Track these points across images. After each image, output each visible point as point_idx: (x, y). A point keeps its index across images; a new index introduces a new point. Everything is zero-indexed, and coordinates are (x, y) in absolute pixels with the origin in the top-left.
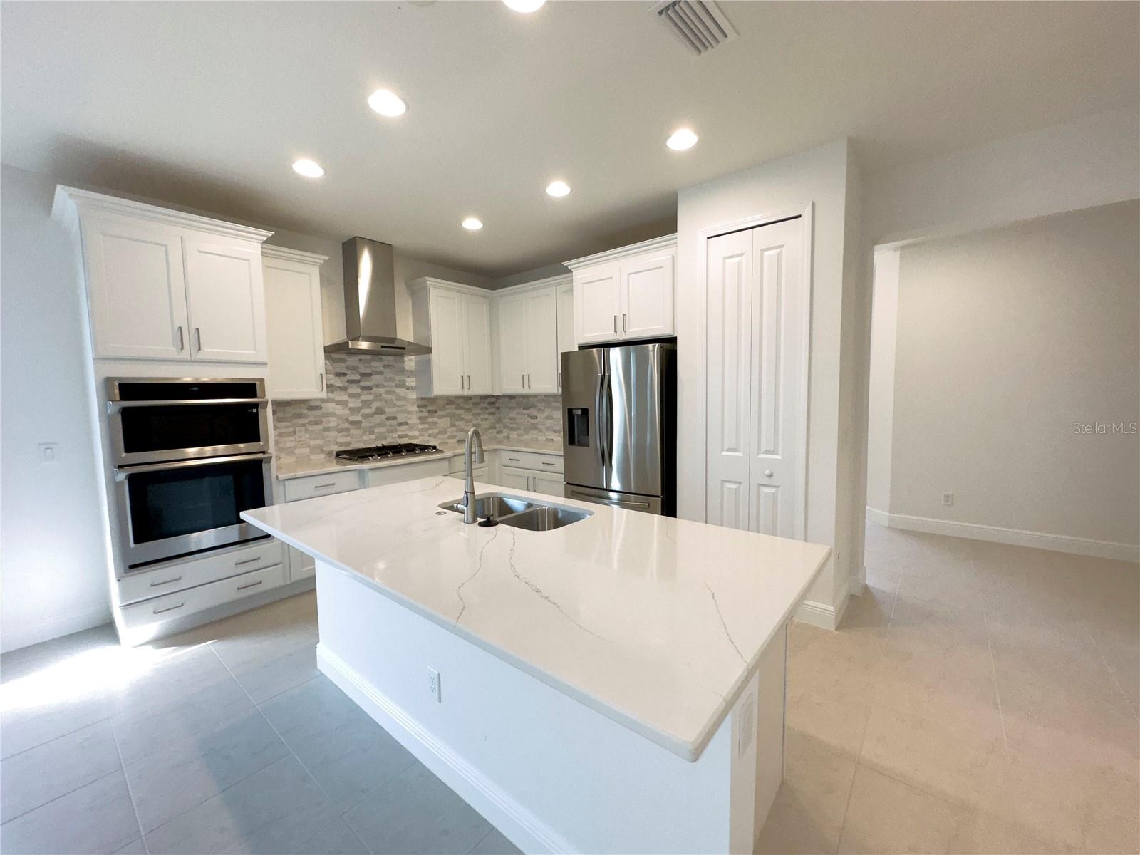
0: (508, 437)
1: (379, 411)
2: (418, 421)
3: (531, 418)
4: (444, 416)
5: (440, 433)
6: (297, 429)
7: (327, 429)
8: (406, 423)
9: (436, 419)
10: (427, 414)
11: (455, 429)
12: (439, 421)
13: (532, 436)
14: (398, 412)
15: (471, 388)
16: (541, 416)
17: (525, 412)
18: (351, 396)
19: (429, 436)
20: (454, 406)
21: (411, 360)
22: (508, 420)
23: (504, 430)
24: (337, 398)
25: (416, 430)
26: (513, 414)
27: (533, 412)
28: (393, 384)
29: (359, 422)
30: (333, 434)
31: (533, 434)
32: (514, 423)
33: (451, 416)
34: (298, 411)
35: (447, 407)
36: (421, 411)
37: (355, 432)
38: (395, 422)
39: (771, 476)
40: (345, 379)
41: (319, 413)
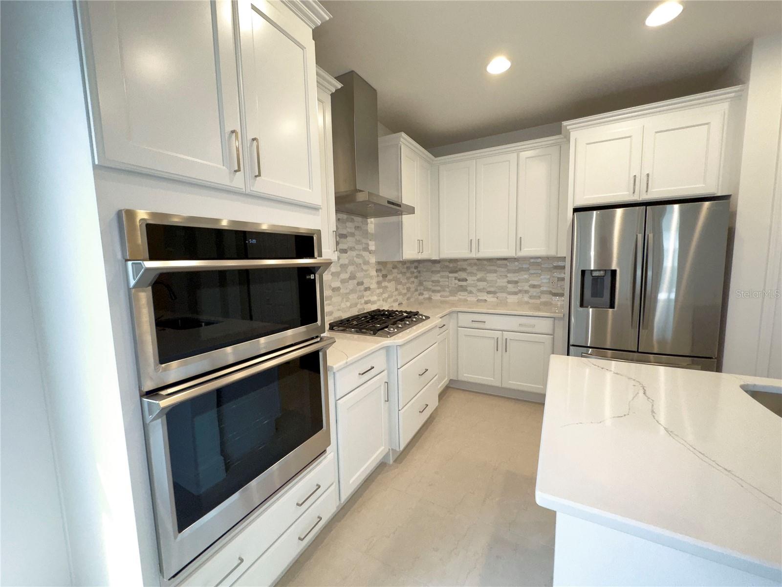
0: (430, 299)
1: (353, 276)
2: (376, 286)
3: (459, 280)
4: (391, 280)
5: (389, 297)
8: (369, 288)
9: (387, 284)
10: (381, 278)
13: (460, 297)
14: (364, 276)
15: (423, 252)
16: (471, 280)
17: (451, 275)
19: (384, 298)
20: (397, 271)
21: (371, 222)
22: (431, 283)
23: (425, 293)
25: (375, 294)
26: (436, 277)
27: (462, 275)
28: (362, 247)
31: (462, 295)
32: (437, 286)
33: (395, 280)
35: (393, 271)
36: (378, 276)
38: (362, 288)
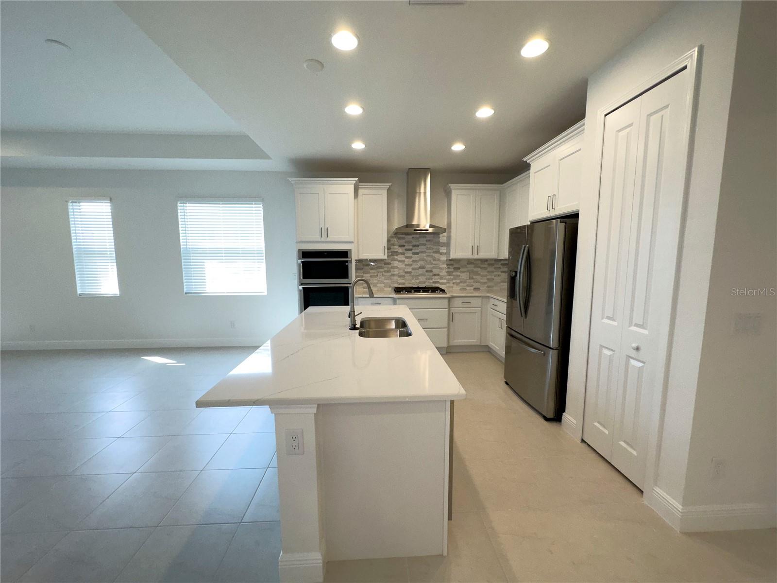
1: (423, 267)
2: (446, 274)
4: (465, 272)
5: (461, 282)
6: (379, 274)
7: (393, 275)
8: (438, 275)
9: (459, 274)
10: (453, 270)
11: (472, 280)
12: (461, 274)
14: (434, 268)
15: (479, 254)
18: (407, 258)
19: (454, 283)
20: (473, 266)
21: (444, 236)
24: (399, 259)
25: (445, 279)
28: (432, 251)
29: (410, 273)
30: (395, 278)
33: (471, 272)
34: (379, 265)
35: (468, 266)
36: (448, 268)
37: (408, 277)
38: (431, 274)
39: (638, 349)
40: (404, 248)
41: (390, 266)
